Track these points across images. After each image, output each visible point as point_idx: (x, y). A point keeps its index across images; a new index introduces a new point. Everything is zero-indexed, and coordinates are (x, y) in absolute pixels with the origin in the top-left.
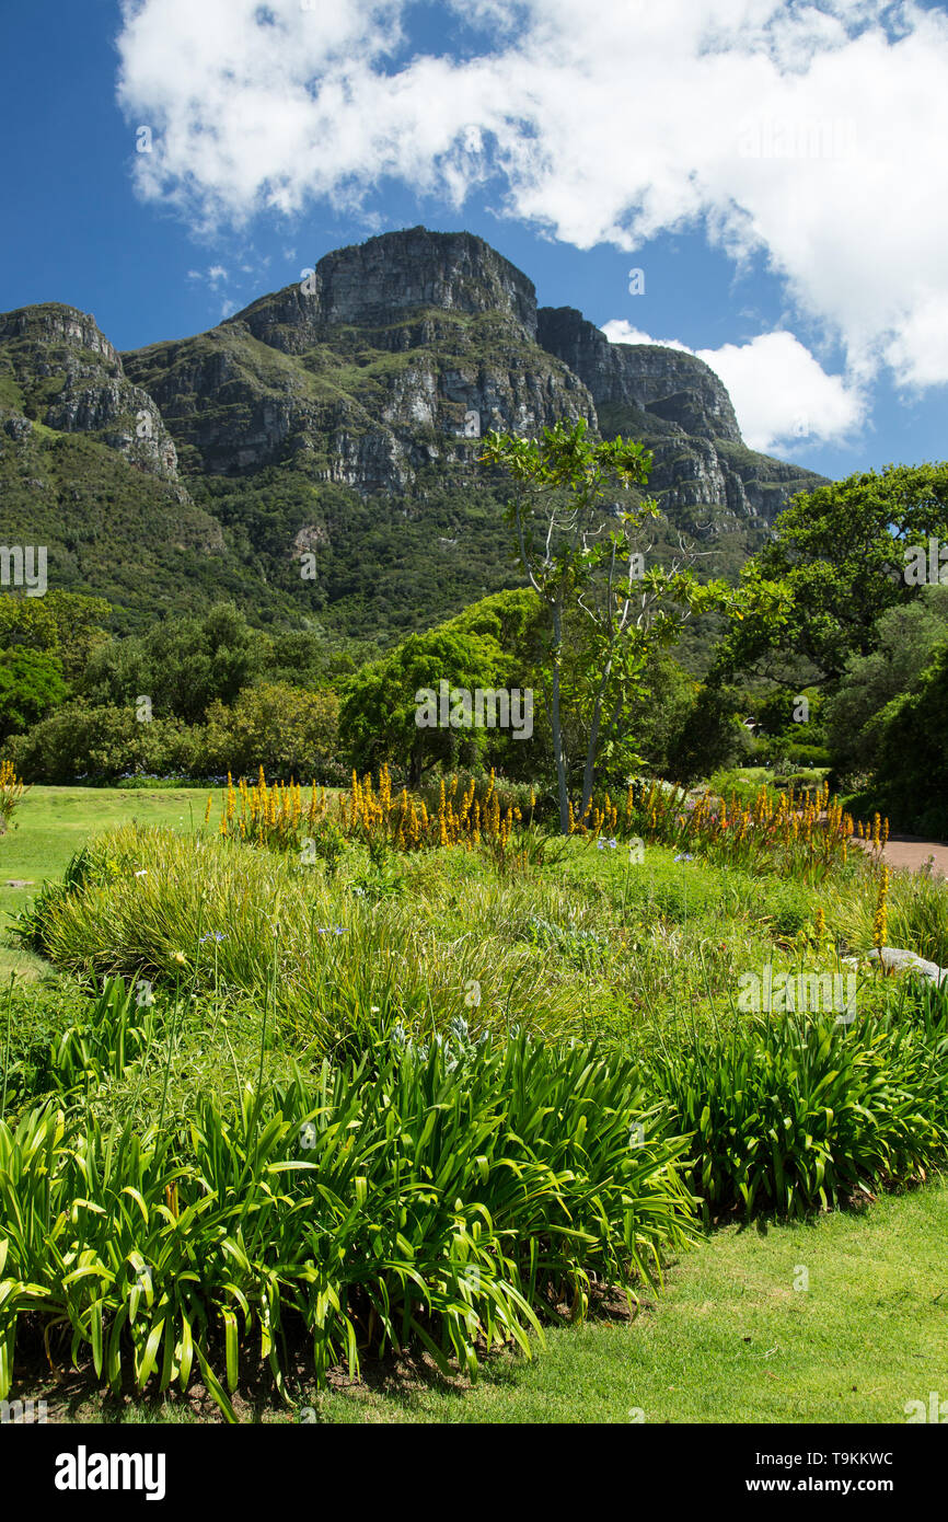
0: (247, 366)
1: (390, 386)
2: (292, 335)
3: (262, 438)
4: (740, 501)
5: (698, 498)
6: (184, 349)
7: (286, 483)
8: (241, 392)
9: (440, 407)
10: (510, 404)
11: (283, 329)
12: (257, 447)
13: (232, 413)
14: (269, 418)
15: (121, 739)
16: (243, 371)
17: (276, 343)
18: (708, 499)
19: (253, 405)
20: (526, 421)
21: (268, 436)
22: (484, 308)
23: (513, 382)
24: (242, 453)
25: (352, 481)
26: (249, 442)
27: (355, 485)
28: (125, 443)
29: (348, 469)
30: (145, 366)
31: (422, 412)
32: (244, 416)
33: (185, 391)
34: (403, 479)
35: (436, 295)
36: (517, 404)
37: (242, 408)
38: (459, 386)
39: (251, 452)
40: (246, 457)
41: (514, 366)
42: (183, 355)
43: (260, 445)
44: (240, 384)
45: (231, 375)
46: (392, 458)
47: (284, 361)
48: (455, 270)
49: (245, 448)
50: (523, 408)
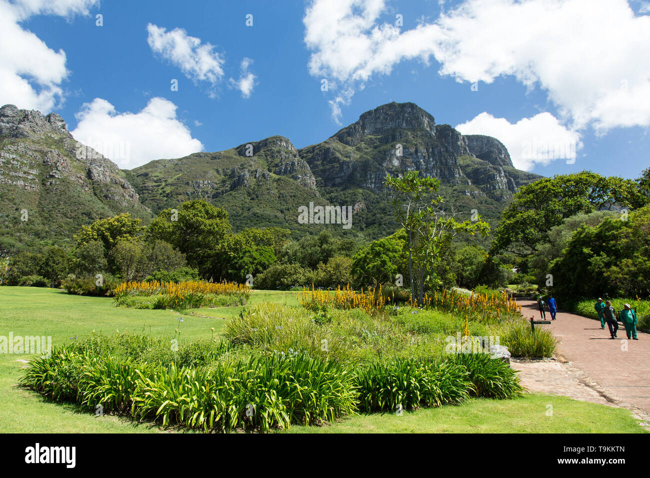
0: (337, 151)
1: (385, 155)
2: (352, 140)
3: (343, 174)
4: (513, 187)
5: (497, 187)
6: (318, 147)
8: (336, 160)
9: (402, 161)
10: (426, 158)
11: (349, 139)
12: (341, 177)
13: (333, 167)
14: (345, 167)
15: (291, 274)
16: (337, 153)
17: (347, 143)
18: (501, 187)
19: (340, 164)
20: (432, 163)
21: (345, 173)
22: (417, 127)
23: (428, 151)
24: (337, 179)
25: (373, 187)
26: (339, 176)
27: (374, 188)
28: (299, 178)
29: (371, 183)
30: (305, 153)
31: (396, 163)
32: (337, 167)
33: (318, 160)
35: (400, 124)
36: (429, 158)
37: (336, 165)
38: (409, 153)
39: (339, 179)
40: (338, 181)
41: (428, 145)
42: (317, 149)
43: (342, 176)
44: (335, 157)
45: (333, 154)
47: (349, 149)
48: (406, 115)
49: (337, 178)
50: (431, 159)
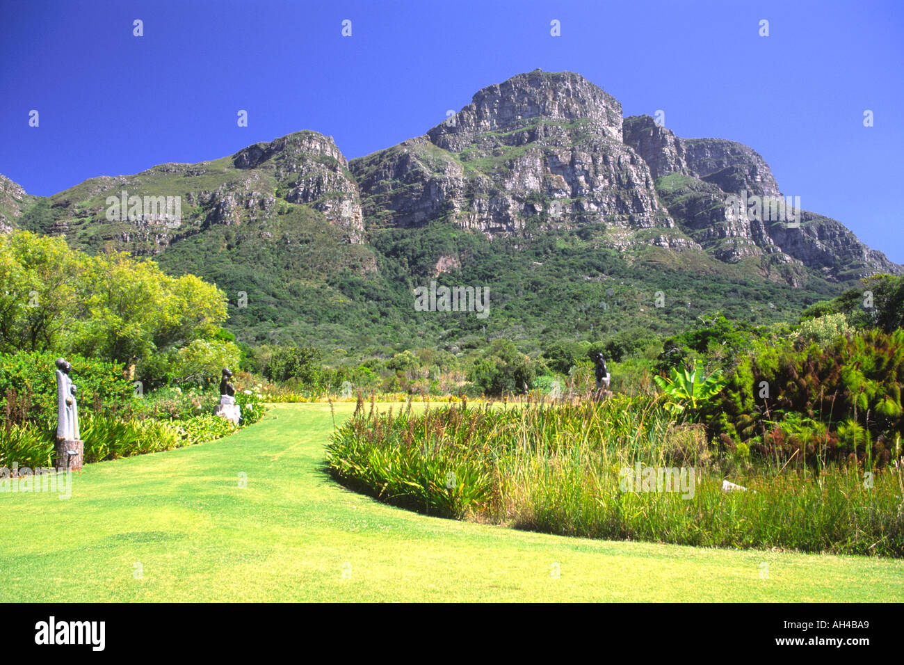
0: (421, 160)
1: (511, 167)
2: (455, 141)
3: (429, 204)
4: (761, 234)
5: (727, 233)
6: (389, 153)
7: (436, 230)
8: (418, 176)
9: (544, 179)
10: (591, 175)
11: (449, 137)
12: (425, 210)
13: (412, 189)
14: (433, 191)
16: (420, 163)
17: (445, 146)
18: (735, 234)
19: (425, 184)
20: (602, 185)
21: (433, 202)
22: (579, 116)
23: (594, 160)
24: (416, 214)
25: (483, 228)
26: (421, 206)
27: (485, 231)
28: (326, 208)
29: (481, 220)
30: (367, 165)
31: (533, 183)
32: (418, 191)
33: (386, 177)
34: (517, 225)
35: (546, 110)
36: (596, 173)
37: (419, 186)
38: (558, 165)
39: (422, 213)
40: (419, 216)
41: (595, 150)
42: (387, 157)
43: (428, 208)
44: (417, 172)
45: (413, 167)
46: (510, 212)
47: (445, 155)
48: (560, 94)
49: (419, 210)
50: (601, 177)
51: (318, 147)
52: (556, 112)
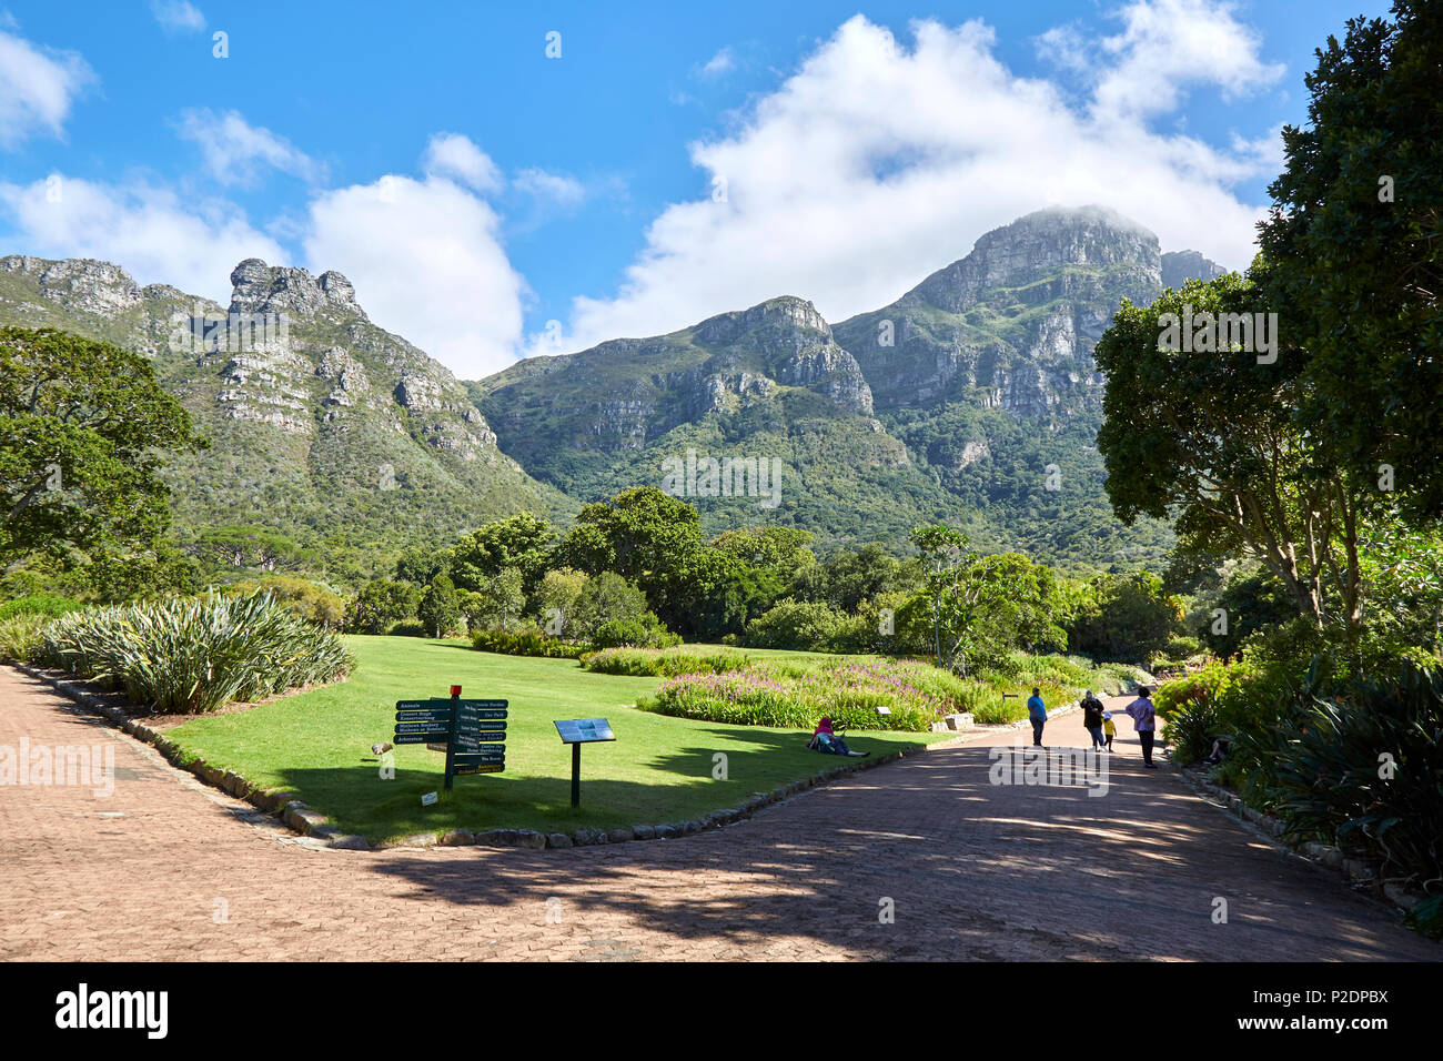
0: (922, 326)
1: (1036, 330)
2: (957, 299)
3: (935, 378)
6: (876, 318)
7: (955, 411)
8: (920, 345)
9: (1078, 342)
11: (950, 296)
12: (932, 385)
13: (913, 362)
14: (941, 362)
16: (921, 330)
17: (945, 306)
19: (928, 354)
21: (941, 376)
22: (1113, 261)
24: (920, 391)
25: (1008, 405)
26: (927, 382)
27: (1010, 409)
28: (834, 391)
29: (1004, 397)
30: (848, 332)
31: (1063, 347)
34: (1050, 401)
35: (1071, 256)
37: (920, 357)
38: (1094, 324)
39: (928, 389)
40: (925, 393)
43: (935, 383)
44: (918, 339)
45: (912, 333)
46: (1040, 385)
47: (951, 319)
48: (1087, 234)
49: (925, 387)
51: (802, 317)
52: (1083, 257)
